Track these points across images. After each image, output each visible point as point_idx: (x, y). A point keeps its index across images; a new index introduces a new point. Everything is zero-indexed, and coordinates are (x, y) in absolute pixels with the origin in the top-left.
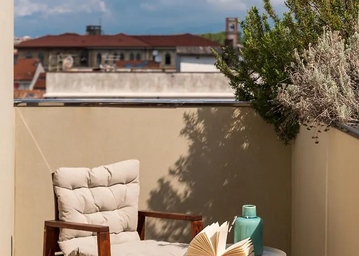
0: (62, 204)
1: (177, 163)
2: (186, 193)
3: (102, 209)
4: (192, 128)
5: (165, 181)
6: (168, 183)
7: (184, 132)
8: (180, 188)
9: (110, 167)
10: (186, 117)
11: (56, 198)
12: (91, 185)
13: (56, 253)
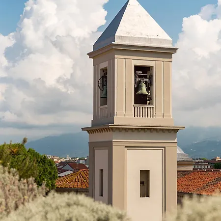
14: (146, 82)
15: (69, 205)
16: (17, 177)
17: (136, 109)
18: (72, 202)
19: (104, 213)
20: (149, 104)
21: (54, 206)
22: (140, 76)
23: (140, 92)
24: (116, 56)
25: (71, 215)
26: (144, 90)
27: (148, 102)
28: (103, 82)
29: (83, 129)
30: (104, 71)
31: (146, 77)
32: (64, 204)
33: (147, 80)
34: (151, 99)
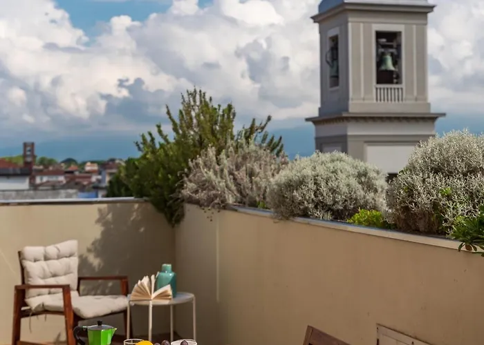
0: (28, 272)
1: (93, 244)
2: (99, 265)
3: (54, 275)
4: (104, 218)
5: (84, 256)
6: (86, 258)
7: (98, 221)
8: (95, 261)
9: (58, 245)
10: (100, 210)
11: (23, 269)
12: (46, 258)
13: (23, 308)
14: (392, 55)
15: (333, 161)
16: (269, 151)
17: (379, 91)
18: (336, 158)
19: (363, 168)
20: (397, 83)
21: (320, 162)
22: (384, 46)
23: (383, 68)
24: (350, 19)
25: (336, 168)
26: (389, 65)
27: (395, 81)
28: (332, 54)
29: (307, 120)
30: (333, 41)
31: (391, 47)
32: (328, 160)
33: (393, 51)
34: (399, 77)
